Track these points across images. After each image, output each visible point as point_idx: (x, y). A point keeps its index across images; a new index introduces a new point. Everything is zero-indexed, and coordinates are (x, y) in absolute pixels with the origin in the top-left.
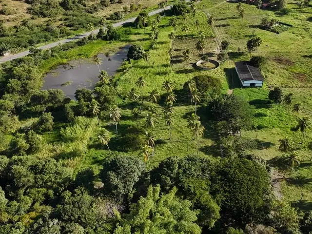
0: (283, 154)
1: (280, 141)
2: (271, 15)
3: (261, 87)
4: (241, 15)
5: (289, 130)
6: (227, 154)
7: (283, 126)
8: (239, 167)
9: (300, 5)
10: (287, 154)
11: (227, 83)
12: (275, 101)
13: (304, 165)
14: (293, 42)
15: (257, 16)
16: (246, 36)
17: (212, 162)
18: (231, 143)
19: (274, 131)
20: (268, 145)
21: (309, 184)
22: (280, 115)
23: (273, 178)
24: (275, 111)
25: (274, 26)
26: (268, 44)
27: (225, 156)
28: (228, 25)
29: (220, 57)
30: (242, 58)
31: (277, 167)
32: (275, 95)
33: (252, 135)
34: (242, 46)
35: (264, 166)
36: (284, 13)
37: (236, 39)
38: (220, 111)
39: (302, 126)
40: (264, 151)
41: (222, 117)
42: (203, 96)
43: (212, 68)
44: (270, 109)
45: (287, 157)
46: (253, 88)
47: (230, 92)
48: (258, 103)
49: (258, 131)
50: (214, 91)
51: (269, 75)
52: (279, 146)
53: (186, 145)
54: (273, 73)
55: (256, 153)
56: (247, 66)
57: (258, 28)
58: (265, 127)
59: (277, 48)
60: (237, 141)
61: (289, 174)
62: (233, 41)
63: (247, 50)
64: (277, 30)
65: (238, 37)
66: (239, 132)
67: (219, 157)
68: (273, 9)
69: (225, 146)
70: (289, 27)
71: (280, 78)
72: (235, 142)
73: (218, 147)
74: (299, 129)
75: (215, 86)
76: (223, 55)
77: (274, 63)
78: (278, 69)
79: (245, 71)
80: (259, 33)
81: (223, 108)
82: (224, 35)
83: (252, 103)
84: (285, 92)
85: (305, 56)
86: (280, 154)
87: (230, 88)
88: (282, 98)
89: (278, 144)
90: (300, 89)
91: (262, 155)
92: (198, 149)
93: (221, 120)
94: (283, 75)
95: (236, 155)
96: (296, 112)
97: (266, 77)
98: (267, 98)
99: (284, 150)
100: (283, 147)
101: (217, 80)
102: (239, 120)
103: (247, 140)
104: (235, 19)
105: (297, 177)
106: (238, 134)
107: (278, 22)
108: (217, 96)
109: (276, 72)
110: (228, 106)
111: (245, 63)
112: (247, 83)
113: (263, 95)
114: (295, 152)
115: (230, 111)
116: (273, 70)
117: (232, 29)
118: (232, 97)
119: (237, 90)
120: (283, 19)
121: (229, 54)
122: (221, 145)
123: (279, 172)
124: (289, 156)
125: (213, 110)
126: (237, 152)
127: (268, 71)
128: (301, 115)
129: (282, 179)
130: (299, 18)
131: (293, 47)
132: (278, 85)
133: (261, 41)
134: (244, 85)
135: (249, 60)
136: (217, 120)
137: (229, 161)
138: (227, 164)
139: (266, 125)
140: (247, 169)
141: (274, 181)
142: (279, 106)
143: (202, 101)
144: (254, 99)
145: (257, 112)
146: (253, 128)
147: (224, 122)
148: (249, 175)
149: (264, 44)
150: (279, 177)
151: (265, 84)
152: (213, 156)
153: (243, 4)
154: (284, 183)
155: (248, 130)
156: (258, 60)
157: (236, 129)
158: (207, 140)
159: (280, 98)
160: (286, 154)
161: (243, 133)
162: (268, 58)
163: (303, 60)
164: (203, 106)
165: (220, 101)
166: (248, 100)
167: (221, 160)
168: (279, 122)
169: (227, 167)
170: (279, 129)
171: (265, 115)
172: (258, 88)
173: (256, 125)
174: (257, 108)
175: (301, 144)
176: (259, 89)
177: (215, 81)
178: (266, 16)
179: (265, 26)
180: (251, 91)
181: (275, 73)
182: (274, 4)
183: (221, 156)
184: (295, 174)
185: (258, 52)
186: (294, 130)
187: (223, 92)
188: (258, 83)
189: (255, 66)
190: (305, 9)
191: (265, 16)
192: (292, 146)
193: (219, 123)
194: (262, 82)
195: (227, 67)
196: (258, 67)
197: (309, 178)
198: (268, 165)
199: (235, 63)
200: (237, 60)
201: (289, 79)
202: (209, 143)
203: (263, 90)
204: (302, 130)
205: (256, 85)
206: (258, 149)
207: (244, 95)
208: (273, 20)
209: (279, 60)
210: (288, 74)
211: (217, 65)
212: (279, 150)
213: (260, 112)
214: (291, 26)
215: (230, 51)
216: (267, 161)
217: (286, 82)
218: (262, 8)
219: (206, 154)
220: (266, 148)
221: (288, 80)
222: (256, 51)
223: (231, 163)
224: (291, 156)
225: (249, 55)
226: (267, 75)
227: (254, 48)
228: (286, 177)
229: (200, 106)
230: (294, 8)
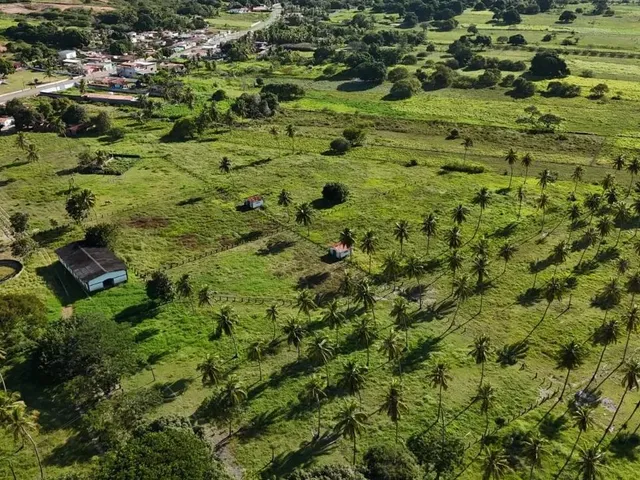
0: (212, 390)
1: (198, 368)
2: (94, 145)
3: (125, 282)
4: (33, 156)
5: (206, 341)
6: (109, 442)
7: (193, 339)
8: (144, 455)
9: (138, 119)
10: (221, 388)
11: (53, 297)
12: (163, 298)
13: (254, 393)
14: (151, 184)
15: (67, 152)
16: (59, 194)
17: (83, 476)
18: (108, 417)
19: (182, 354)
20: (180, 386)
21: (274, 422)
22: (182, 322)
23: (213, 446)
24: (170, 317)
25: (106, 163)
26: (108, 199)
27: (105, 448)
28: (11, 180)
29: (17, 248)
30: (66, 239)
31: (213, 420)
32: (157, 288)
33: (145, 380)
34: (58, 214)
35: (189, 430)
36: (115, 136)
37: (39, 204)
38: (62, 360)
39: (225, 325)
40: (179, 400)
41: (71, 371)
42: (10, 343)
43: (8, 277)
44: (159, 316)
45: (223, 393)
46: (112, 289)
47: (66, 313)
48: (133, 315)
49: (153, 367)
50: (31, 322)
51: (133, 254)
52: (201, 378)
53: (7, 469)
54: (138, 249)
55: (166, 411)
56: (83, 250)
57: (78, 174)
58: (164, 354)
59: (128, 201)
60: (119, 405)
61: (238, 422)
62: (34, 209)
63: (72, 220)
64: (115, 170)
65: (43, 200)
66: (117, 387)
67: (95, 458)
68: (93, 134)
69: (99, 427)
70: (135, 159)
71: (155, 253)
72: (116, 409)
73: (85, 437)
74: (223, 333)
75: (29, 311)
76: (23, 243)
77: (134, 230)
78: (146, 238)
79: (82, 261)
80: (81, 181)
81: (65, 351)
82: (10, 202)
83: (119, 318)
84: (173, 276)
85: (182, 204)
86: (208, 394)
87: (65, 304)
88: (173, 289)
89: (198, 376)
90: (197, 262)
91: (178, 411)
92: (41, 464)
93: (71, 378)
94: (158, 246)
95: (128, 435)
96: (206, 305)
97: (129, 259)
98: (145, 300)
99: (212, 382)
100: (208, 378)
101: (31, 299)
102: (107, 362)
103: (139, 394)
104: (22, 167)
105: (252, 420)
106: (117, 390)
107: (111, 156)
108: (41, 332)
109: (143, 245)
110: (73, 341)
111: (76, 245)
112: (96, 283)
113: (136, 296)
114: (229, 376)
115: (82, 351)
116: (137, 244)
117: (24, 187)
118: (77, 321)
119: (83, 305)
120: (119, 147)
121: (34, 237)
122: (90, 429)
123: (219, 427)
124: (224, 388)
125: (43, 364)
126: (128, 428)
127: (128, 248)
128: (216, 308)
129: (229, 436)
130: (145, 140)
131: (155, 192)
132: (156, 267)
133: (93, 196)
134: (92, 289)
135: (82, 237)
136: (60, 382)
137: (118, 455)
138: (116, 463)
139: (163, 350)
140: (159, 452)
141: (218, 448)
142: (173, 306)
143: (11, 354)
144: (122, 308)
145: (136, 332)
146: (141, 365)
147: (78, 378)
148: (168, 462)
149: (100, 201)
150: (224, 436)
151: (131, 275)
152: (81, 461)
153: (29, 134)
154: (235, 442)
155: (134, 374)
156: (100, 233)
157: (108, 383)
158: (54, 434)
159: (169, 291)
160: (219, 388)
161: (125, 385)
162: (119, 225)
163: (182, 210)
164: (18, 365)
165: (52, 338)
166: (110, 316)
167: (100, 463)
168: (184, 335)
169: (118, 469)
170: (190, 348)
171: (155, 332)
172: (122, 285)
173: (145, 358)
174: (133, 325)
175: (236, 357)
176: (124, 287)
177: (25, 302)
178: (84, 149)
179: (88, 167)
180: (109, 295)
181: (142, 247)
182: (89, 124)
183: (97, 453)
184: (246, 418)
185: (94, 217)
186: (215, 337)
187: (51, 318)
188: (117, 276)
189: (99, 246)
190: (149, 124)
191: (82, 149)
192: (223, 367)
193: (68, 385)
194: (124, 272)
195: (41, 266)
196: (105, 246)
197: (271, 411)
198: (196, 424)
199: (55, 252)
200: (58, 245)
201: (170, 250)
202: (62, 437)
203: (132, 287)
204: (228, 332)
205: (116, 281)
206: (165, 402)
207: (98, 309)
208: (100, 154)
209: (141, 223)
210: (165, 243)
211: (18, 267)
212: (204, 386)
213: (143, 329)
214: (137, 157)
215: (36, 230)
216: (192, 417)
217: (168, 258)
218: (71, 135)
219: (63, 465)
220: (181, 394)
221: (171, 254)
222: (89, 217)
223: (123, 457)
224: (228, 387)
225: (79, 229)
226: (129, 255)
227: (84, 212)
228: (235, 431)
229: (9, 368)
230: (131, 126)
